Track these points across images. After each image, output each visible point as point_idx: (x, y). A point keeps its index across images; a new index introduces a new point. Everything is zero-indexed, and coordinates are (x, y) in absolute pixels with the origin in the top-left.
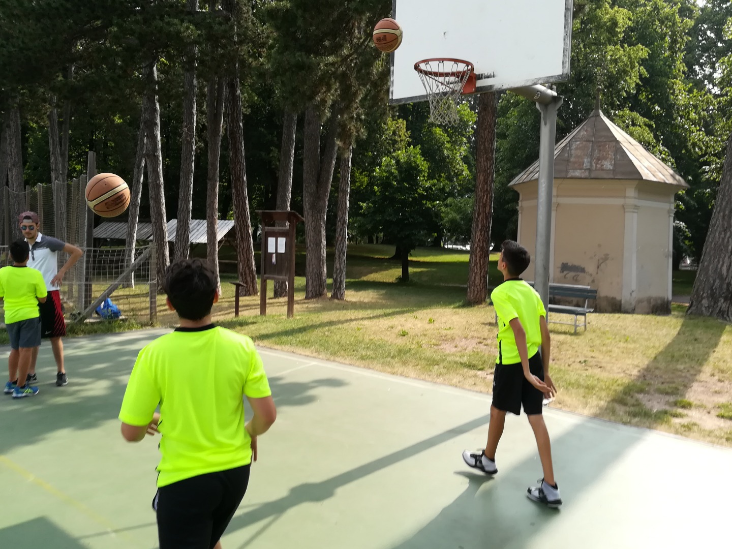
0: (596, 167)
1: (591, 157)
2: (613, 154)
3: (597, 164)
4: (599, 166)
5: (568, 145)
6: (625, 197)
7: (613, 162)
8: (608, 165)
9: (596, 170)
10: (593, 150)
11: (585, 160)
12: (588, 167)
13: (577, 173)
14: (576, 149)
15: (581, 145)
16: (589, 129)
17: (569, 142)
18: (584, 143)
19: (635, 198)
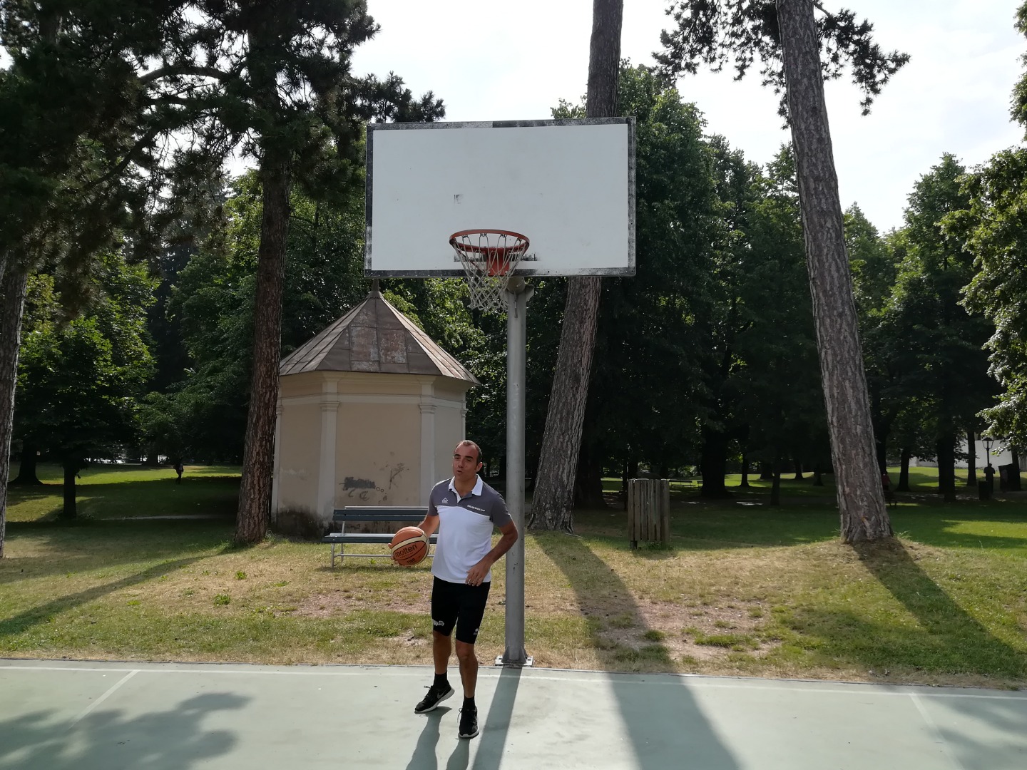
0: (386, 359)
1: (378, 346)
2: (403, 344)
3: (386, 355)
4: (389, 358)
5: (347, 331)
6: (421, 395)
7: (405, 354)
8: (400, 357)
9: (386, 363)
10: (378, 339)
11: (372, 350)
12: (377, 359)
13: (364, 366)
14: (358, 336)
15: (363, 332)
16: (370, 313)
17: (348, 327)
18: (367, 329)
19: (432, 397)
